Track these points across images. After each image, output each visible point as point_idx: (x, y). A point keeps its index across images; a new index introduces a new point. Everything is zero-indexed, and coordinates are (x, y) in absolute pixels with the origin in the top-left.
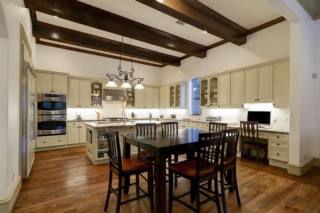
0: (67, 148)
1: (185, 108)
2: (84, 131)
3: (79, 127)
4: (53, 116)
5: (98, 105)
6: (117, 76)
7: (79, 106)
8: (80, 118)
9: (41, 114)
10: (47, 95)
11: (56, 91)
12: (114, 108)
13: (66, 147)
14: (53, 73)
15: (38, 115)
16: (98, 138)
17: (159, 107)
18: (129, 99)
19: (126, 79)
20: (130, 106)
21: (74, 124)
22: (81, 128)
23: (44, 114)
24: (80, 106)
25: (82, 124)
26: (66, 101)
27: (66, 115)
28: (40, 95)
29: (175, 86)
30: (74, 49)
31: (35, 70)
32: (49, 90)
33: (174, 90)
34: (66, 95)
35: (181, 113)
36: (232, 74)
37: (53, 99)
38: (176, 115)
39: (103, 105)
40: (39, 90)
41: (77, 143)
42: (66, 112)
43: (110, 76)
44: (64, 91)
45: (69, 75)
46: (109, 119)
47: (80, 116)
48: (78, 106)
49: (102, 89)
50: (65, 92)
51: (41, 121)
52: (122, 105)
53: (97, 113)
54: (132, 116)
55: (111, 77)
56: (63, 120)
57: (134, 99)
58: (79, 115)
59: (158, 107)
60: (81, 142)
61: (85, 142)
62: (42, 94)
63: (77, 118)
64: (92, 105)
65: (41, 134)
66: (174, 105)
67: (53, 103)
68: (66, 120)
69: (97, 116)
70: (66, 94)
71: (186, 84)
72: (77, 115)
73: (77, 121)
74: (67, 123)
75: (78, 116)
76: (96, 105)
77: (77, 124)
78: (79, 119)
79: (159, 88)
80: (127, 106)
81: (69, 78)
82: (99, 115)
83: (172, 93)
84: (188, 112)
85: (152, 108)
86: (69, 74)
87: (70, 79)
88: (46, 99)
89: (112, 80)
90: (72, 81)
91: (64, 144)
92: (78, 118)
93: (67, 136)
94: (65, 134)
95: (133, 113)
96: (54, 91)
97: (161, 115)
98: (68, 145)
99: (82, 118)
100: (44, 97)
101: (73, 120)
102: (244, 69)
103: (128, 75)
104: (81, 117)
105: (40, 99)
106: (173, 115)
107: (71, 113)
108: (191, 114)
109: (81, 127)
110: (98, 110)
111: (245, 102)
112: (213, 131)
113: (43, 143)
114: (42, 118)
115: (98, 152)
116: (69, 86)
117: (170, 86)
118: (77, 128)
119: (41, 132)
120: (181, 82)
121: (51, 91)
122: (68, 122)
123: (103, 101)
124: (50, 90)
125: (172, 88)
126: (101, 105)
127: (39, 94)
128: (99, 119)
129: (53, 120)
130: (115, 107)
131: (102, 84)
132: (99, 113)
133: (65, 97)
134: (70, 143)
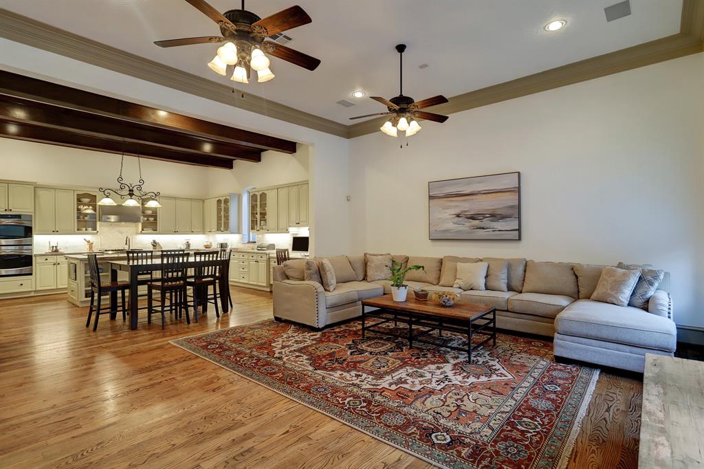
0: (34, 296)
1: (239, 233)
2: (64, 268)
3: (55, 264)
5: (90, 229)
6: (116, 191)
7: (55, 232)
8: (57, 251)
11: (14, 209)
12: (120, 235)
13: (32, 294)
14: (8, 182)
16: (86, 273)
17: (203, 232)
18: (148, 220)
19: (131, 194)
20: (148, 230)
21: (46, 259)
22: (58, 266)
24: (57, 232)
25: (60, 259)
26: (31, 224)
27: (31, 245)
29: (223, 199)
33: (222, 207)
34: (32, 215)
35: (233, 240)
36: (279, 190)
37: (7, 221)
38: (226, 244)
39: (98, 229)
41: (53, 288)
42: (32, 241)
43: (104, 191)
44: (28, 209)
45: (37, 184)
46: (112, 250)
47: (56, 247)
48: (53, 232)
49: (96, 205)
50: (30, 210)
52: (134, 229)
53: (89, 242)
54: (154, 246)
55: (106, 192)
56: (26, 253)
57: (156, 220)
58: (54, 245)
59: (200, 232)
60: (59, 287)
61: (66, 286)
63: (50, 251)
64: (78, 230)
66: (222, 229)
68: (32, 252)
69: (88, 247)
71: (239, 197)
72: (51, 245)
73: (52, 255)
74: (34, 258)
75: (53, 247)
76: (86, 230)
77: (52, 259)
78: (55, 251)
79: (203, 201)
80: (143, 230)
81: (36, 187)
82: (91, 245)
83: (219, 210)
84: (242, 239)
85: (190, 233)
86: (36, 182)
87: (37, 189)
89: (107, 197)
90: (40, 192)
91: (30, 290)
93: (34, 279)
94: (31, 274)
95: (154, 241)
96: (11, 210)
97: (209, 244)
98: (35, 291)
99: (60, 251)
101: (44, 253)
102: (289, 186)
103: (135, 189)
104: (58, 248)
106: (222, 244)
107: (41, 243)
109: (59, 264)
110: (88, 237)
111: (290, 226)
112: (221, 257)
115: (86, 290)
116: (36, 199)
117: (217, 199)
118: (52, 266)
120: (230, 195)
121: (6, 210)
122: (36, 256)
123: (98, 223)
124: (3, 207)
125: (219, 201)
126: (95, 229)
130: (121, 233)
131: (95, 196)
132: (91, 242)
133: (30, 218)
134: (39, 289)
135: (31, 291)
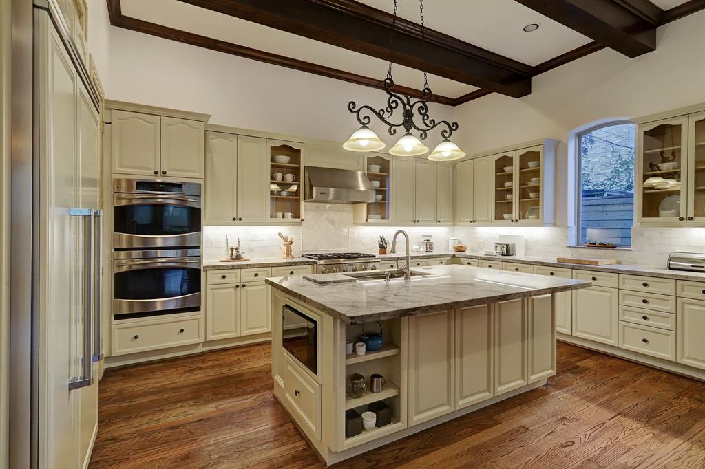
0: (204, 353)
1: (556, 224)
3: (237, 286)
4: (159, 251)
5: (290, 214)
6: (381, 113)
7: (237, 220)
8: (238, 258)
9: (124, 246)
10: (142, 185)
11: (171, 170)
12: (330, 226)
13: (200, 350)
14: (159, 113)
15: (116, 250)
17: (454, 220)
19: (408, 123)
20: (375, 218)
21: (224, 277)
22: (243, 290)
23: (135, 246)
24: (240, 219)
25: (247, 276)
26: (200, 203)
27: (199, 247)
28: (124, 185)
29: (515, 155)
30: (221, 45)
31: (107, 101)
32: (150, 169)
33: (515, 169)
34: (200, 184)
37: (160, 197)
38: (514, 244)
39: (302, 216)
40: (117, 169)
42: (199, 238)
43: (358, 112)
44: (194, 172)
45: (210, 122)
47: (237, 249)
48: (234, 219)
49: (299, 168)
50: (197, 175)
51: (124, 269)
52: (352, 215)
53: (285, 240)
54: (381, 247)
55: (362, 114)
56: (191, 263)
57: (386, 198)
58: (234, 247)
59: (449, 221)
60: (245, 332)
61: (256, 331)
62: (129, 181)
63: (229, 258)
64: (271, 217)
65: (125, 311)
67: (159, 209)
68: (200, 262)
69: (284, 249)
70: (201, 182)
72: (230, 245)
73: (233, 267)
74: (203, 274)
75: (232, 249)
76: (283, 217)
77: (233, 276)
78: (236, 259)
79: (454, 165)
80: (368, 218)
81: (210, 131)
82: (289, 245)
83: (503, 178)
84: (567, 236)
85: (435, 223)
86: (208, 117)
87: (211, 135)
88: (138, 197)
89: (364, 126)
90: (215, 141)
91: (196, 340)
92: (234, 256)
93: (203, 316)
94: (198, 309)
95: (383, 239)
96: (164, 173)
97: (459, 244)
98: (206, 343)
99: (244, 257)
100: (135, 190)
101: (218, 263)
103: (415, 111)
104: (240, 251)
105: (123, 195)
106: (507, 245)
108: (573, 242)
109: (244, 286)
110: (284, 230)
113: (132, 340)
114: (130, 258)
116: (208, 155)
117: (497, 157)
118: (232, 290)
119: (125, 305)
120: (545, 142)
121: (156, 173)
122: (207, 269)
123: (303, 204)
124: (152, 167)
125: (503, 163)
126: (297, 215)
127: (119, 181)
128: (290, 260)
129: (160, 265)
130: (332, 222)
131: (299, 151)
132: (289, 239)
133: (197, 190)
134: (211, 337)
135: (196, 345)
